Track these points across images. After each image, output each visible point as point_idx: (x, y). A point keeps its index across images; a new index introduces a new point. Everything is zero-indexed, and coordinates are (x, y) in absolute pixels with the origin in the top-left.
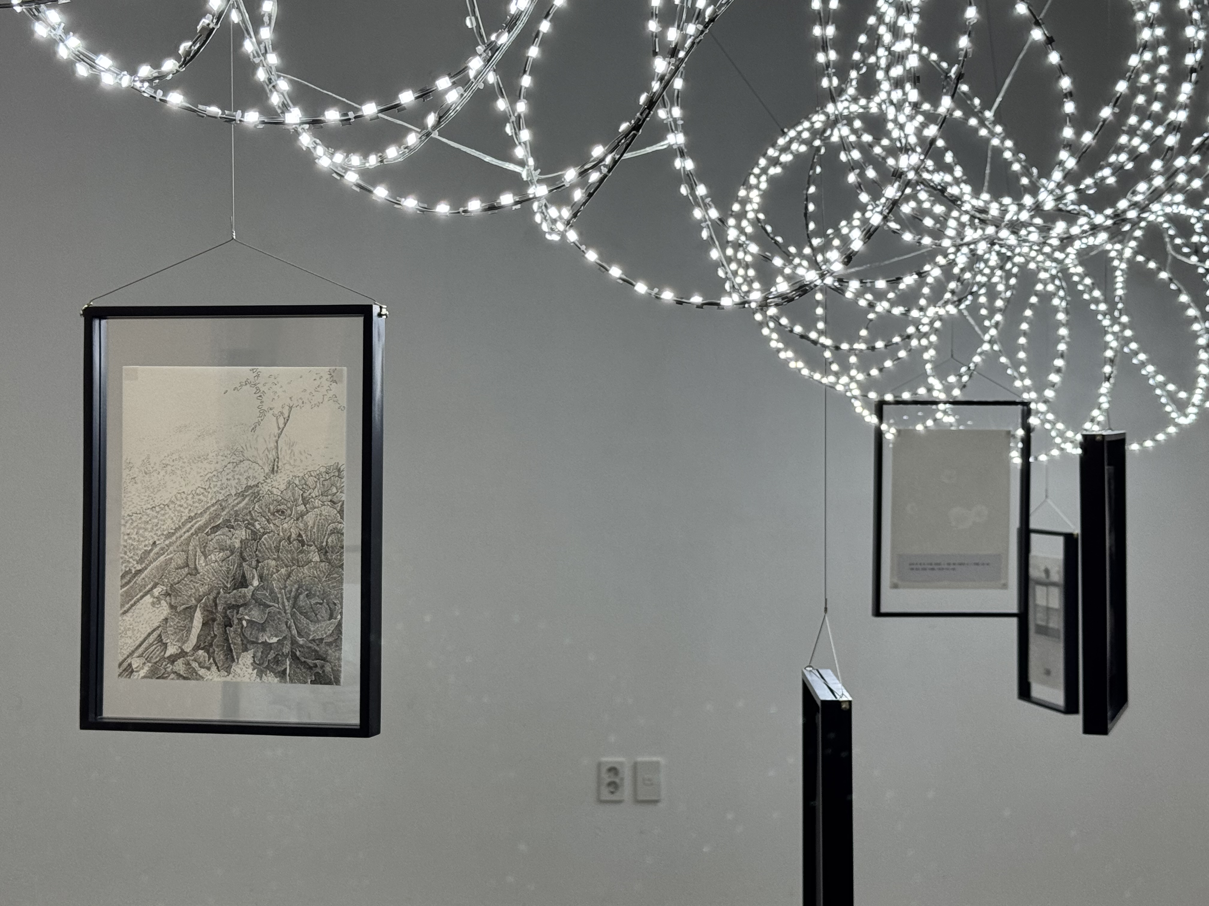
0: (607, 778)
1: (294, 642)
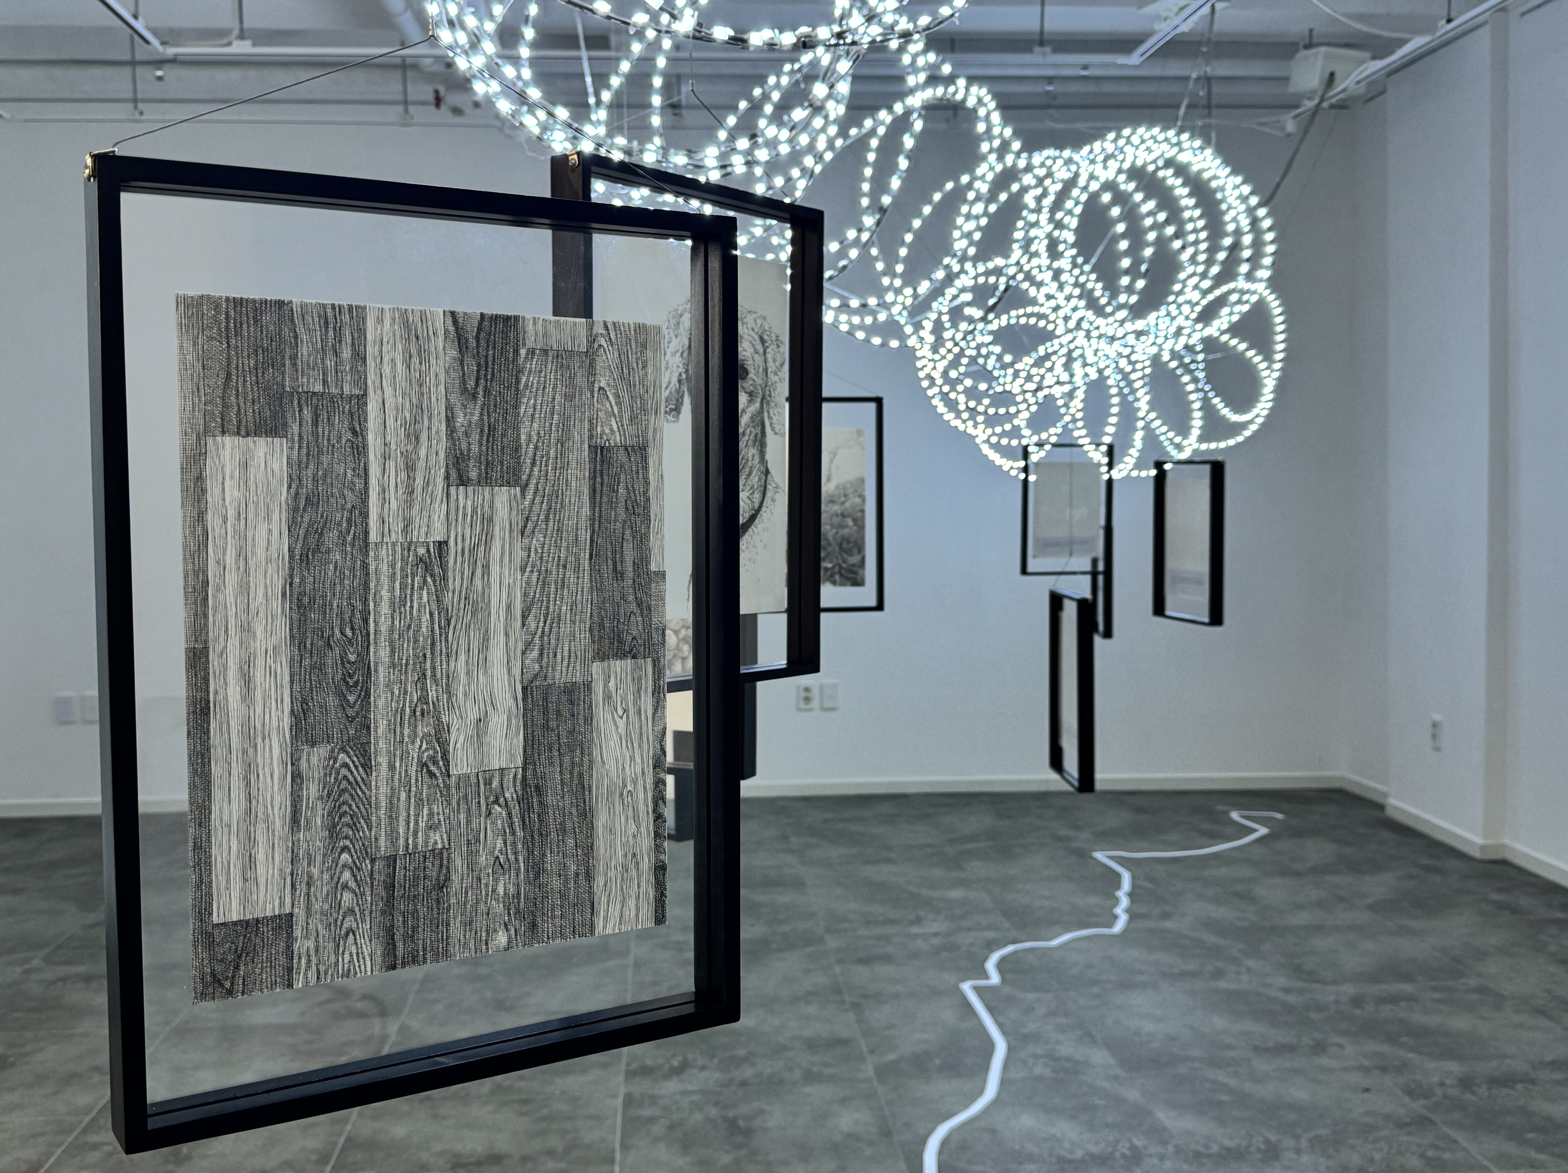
0: (803, 694)
1: (841, 567)
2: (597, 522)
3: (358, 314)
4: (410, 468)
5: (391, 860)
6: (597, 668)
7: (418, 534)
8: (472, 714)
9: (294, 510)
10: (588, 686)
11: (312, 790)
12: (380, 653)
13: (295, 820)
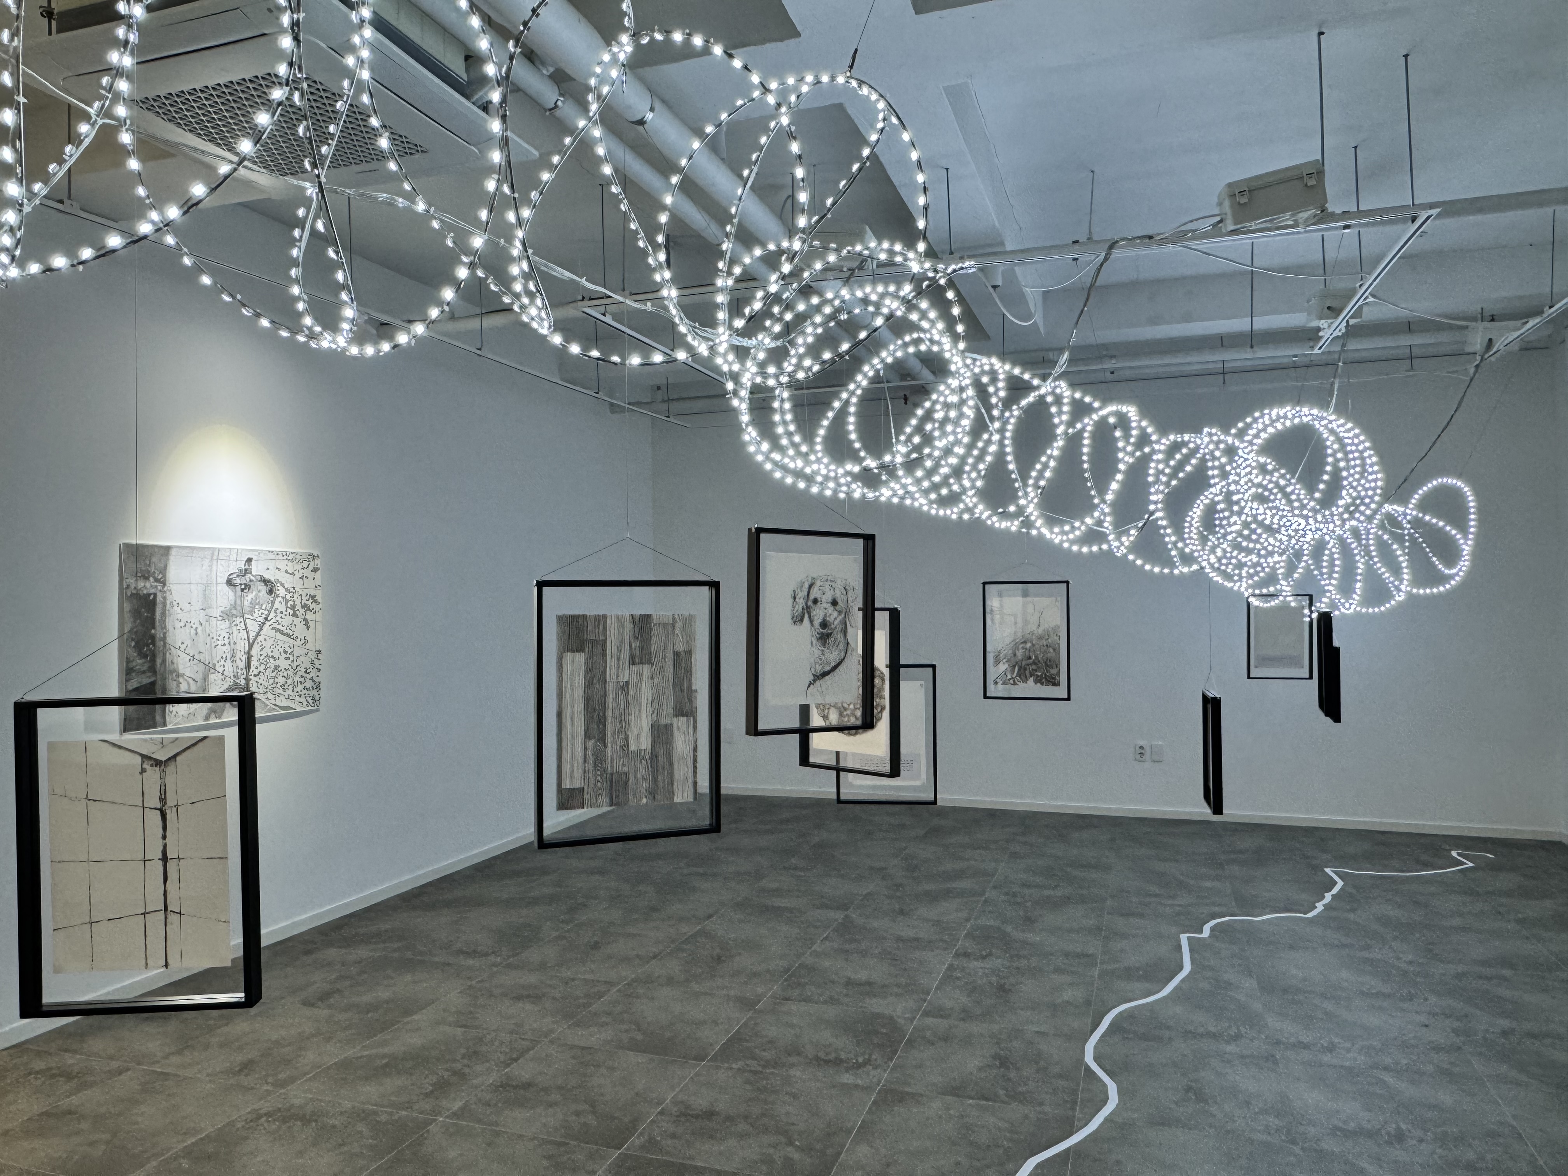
0: (1138, 751)
1: (1046, 674)
2: (675, 674)
3: (605, 617)
4: (619, 659)
5: (612, 774)
6: (675, 719)
7: (620, 679)
8: (636, 733)
9: (586, 672)
10: (672, 725)
11: (589, 753)
12: (609, 713)
13: (585, 761)
